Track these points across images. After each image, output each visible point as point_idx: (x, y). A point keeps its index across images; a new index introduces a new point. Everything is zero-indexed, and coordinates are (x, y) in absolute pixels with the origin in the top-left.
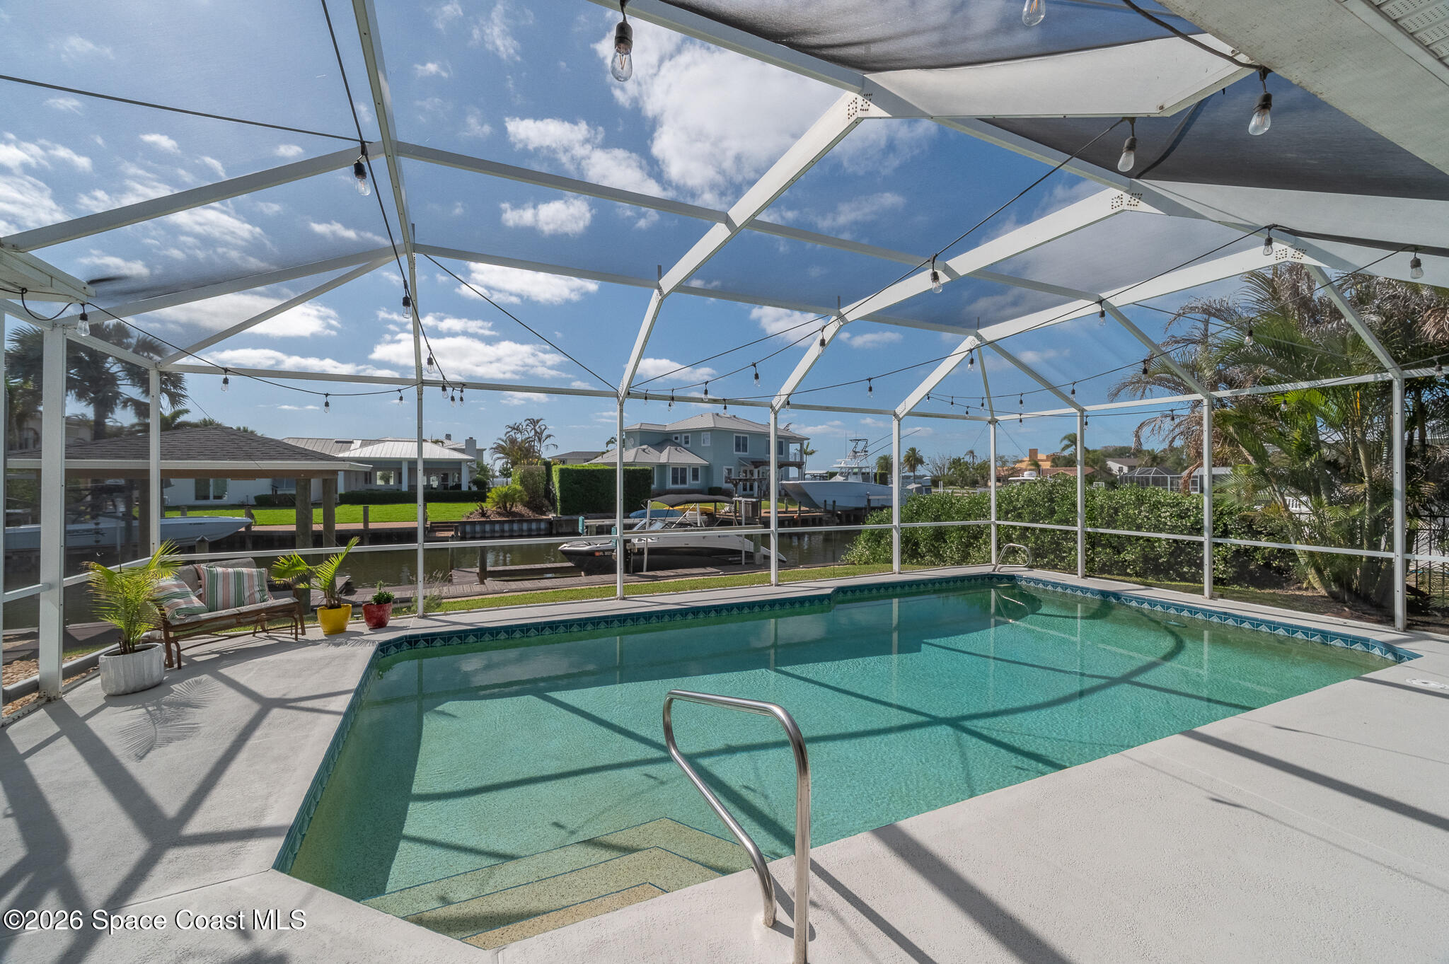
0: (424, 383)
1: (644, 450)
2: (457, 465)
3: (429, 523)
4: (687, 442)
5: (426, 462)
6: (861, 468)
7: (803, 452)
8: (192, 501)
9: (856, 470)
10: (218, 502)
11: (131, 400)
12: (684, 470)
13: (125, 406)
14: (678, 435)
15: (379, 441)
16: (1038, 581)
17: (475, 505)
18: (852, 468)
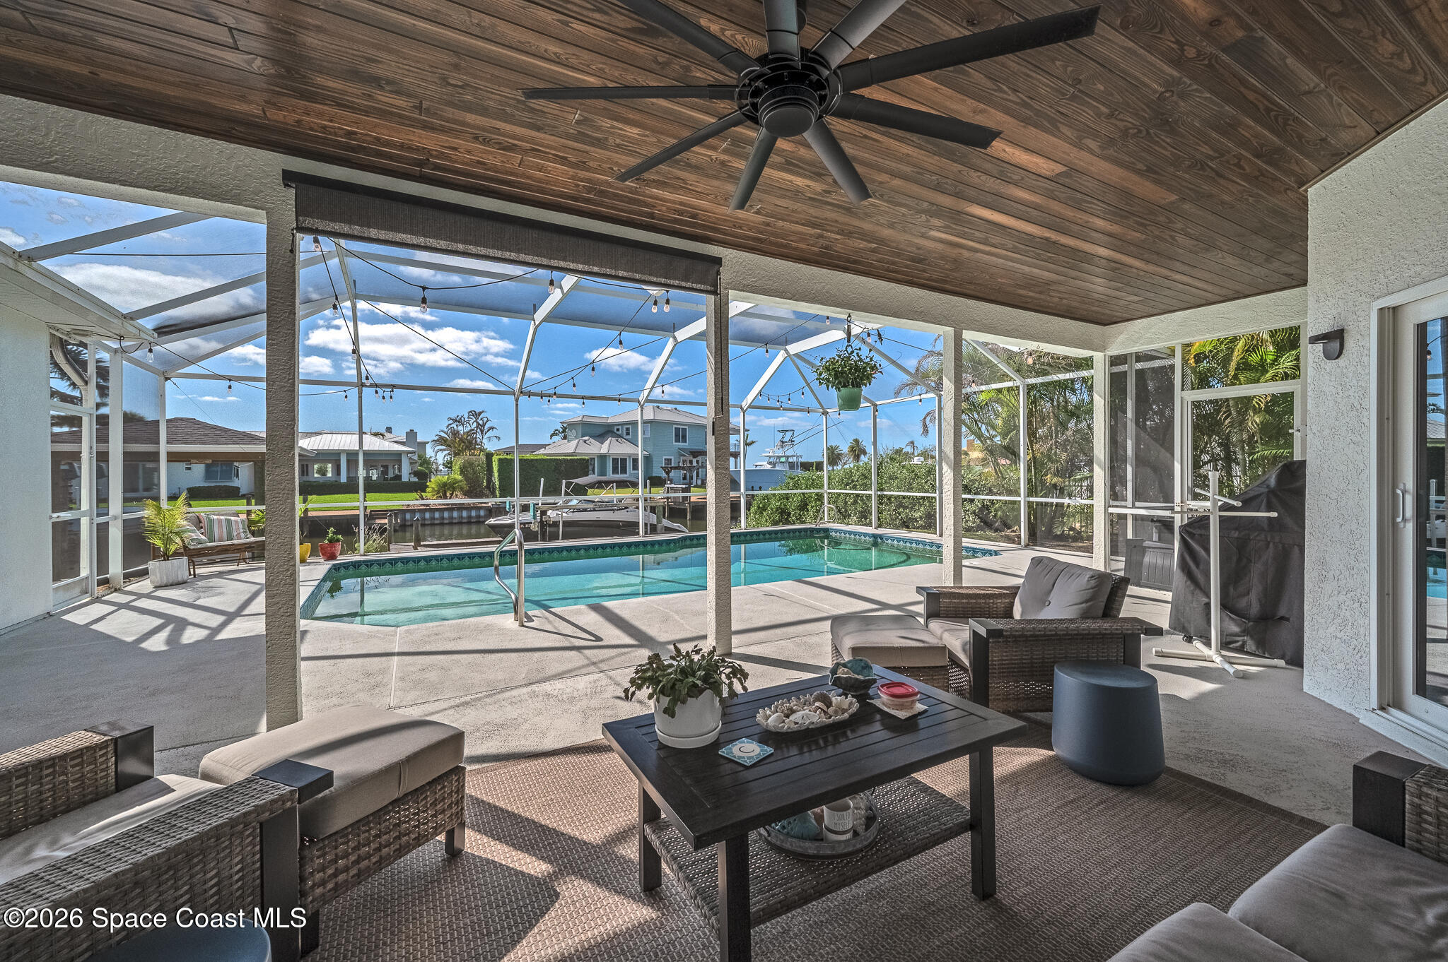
0: (362, 382)
1: (585, 441)
2: (397, 456)
3: (368, 511)
4: (628, 434)
5: (366, 454)
6: (788, 457)
9: (783, 460)
12: (624, 461)
14: (620, 427)
15: (317, 434)
16: (841, 531)
17: (415, 495)
18: (779, 457)
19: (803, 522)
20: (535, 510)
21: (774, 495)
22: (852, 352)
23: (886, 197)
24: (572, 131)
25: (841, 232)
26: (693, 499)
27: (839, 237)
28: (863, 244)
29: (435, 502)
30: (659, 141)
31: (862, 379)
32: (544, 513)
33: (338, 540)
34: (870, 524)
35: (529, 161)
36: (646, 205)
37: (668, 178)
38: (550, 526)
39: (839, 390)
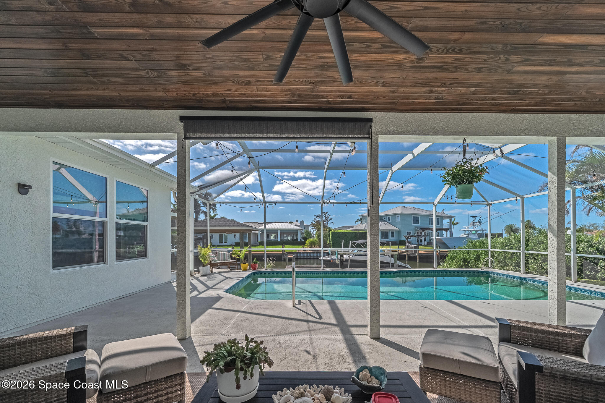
0: (265, 203)
2: (297, 231)
3: (285, 253)
4: (389, 220)
5: (287, 230)
6: (477, 231)
7: (451, 223)
8: (218, 244)
9: (474, 232)
10: (225, 244)
11: (203, 211)
12: (387, 233)
13: (202, 213)
14: (385, 217)
16: (497, 274)
17: (301, 246)
18: (471, 231)
19: (477, 267)
20: (338, 254)
21: (460, 251)
22: (466, 162)
23: (464, 50)
24: (266, 65)
25: (443, 85)
26: (420, 252)
27: (444, 89)
28: (464, 90)
29: (308, 249)
30: (307, 56)
31: (472, 178)
32: (341, 256)
33: (257, 263)
34: (520, 271)
35: (260, 87)
36: (323, 97)
37: (324, 78)
38: (344, 261)
39: (457, 187)
